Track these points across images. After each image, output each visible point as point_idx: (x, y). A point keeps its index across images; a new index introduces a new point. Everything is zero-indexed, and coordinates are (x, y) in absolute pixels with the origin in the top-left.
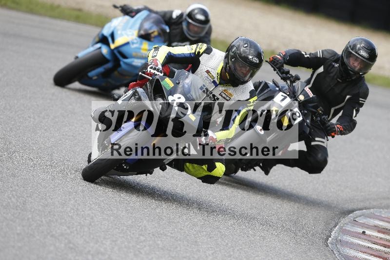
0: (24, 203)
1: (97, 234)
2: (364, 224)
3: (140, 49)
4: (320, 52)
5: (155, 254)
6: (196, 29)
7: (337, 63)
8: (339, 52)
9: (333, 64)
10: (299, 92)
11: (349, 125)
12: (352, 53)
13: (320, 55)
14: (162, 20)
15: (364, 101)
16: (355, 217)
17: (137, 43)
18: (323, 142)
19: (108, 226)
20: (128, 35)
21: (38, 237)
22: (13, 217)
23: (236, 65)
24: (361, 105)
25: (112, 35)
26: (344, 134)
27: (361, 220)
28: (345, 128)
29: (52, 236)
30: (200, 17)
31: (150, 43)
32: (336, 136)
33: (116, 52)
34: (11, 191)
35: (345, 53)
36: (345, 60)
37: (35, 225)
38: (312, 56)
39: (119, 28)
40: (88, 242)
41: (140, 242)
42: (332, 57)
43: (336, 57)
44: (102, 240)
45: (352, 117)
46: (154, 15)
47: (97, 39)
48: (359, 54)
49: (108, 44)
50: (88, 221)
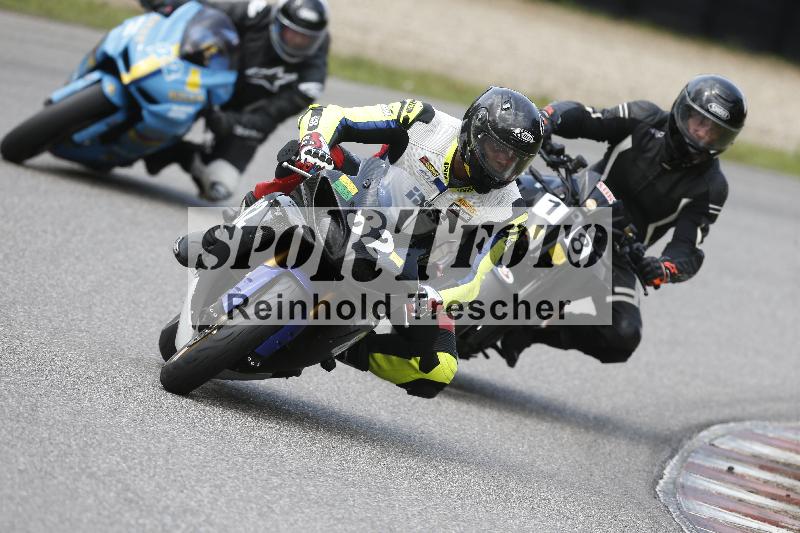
0: (34, 408)
1: (183, 473)
2: (731, 451)
3: (183, 83)
4: (623, 107)
5: (303, 512)
6: (298, 40)
7: (660, 129)
8: (666, 105)
9: (653, 131)
10: (586, 194)
11: (687, 261)
12: (693, 108)
13: (624, 113)
14: (229, 21)
15: (719, 210)
16: (713, 437)
17: (176, 72)
18: (631, 296)
19: (206, 455)
20: (159, 55)
21: (61, 478)
22: (10, 437)
23: (486, 146)
24: (713, 218)
25: (126, 55)
26: (679, 280)
27: (726, 444)
28: (679, 266)
29: (91, 475)
30: (308, 14)
31: (205, 71)
32: (663, 286)
33: (133, 90)
34: (7, 383)
35: (678, 108)
36: (679, 123)
37: (56, 453)
38: (606, 114)
39: (141, 39)
40: (165, 489)
41: (271, 489)
42: (650, 116)
43: (657, 119)
44: (193, 483)
45: (694, 244)
46: (211, 12)
47: (91, 63)
48: (708, 111)
49: (116, 74)
50: (164, 446)
